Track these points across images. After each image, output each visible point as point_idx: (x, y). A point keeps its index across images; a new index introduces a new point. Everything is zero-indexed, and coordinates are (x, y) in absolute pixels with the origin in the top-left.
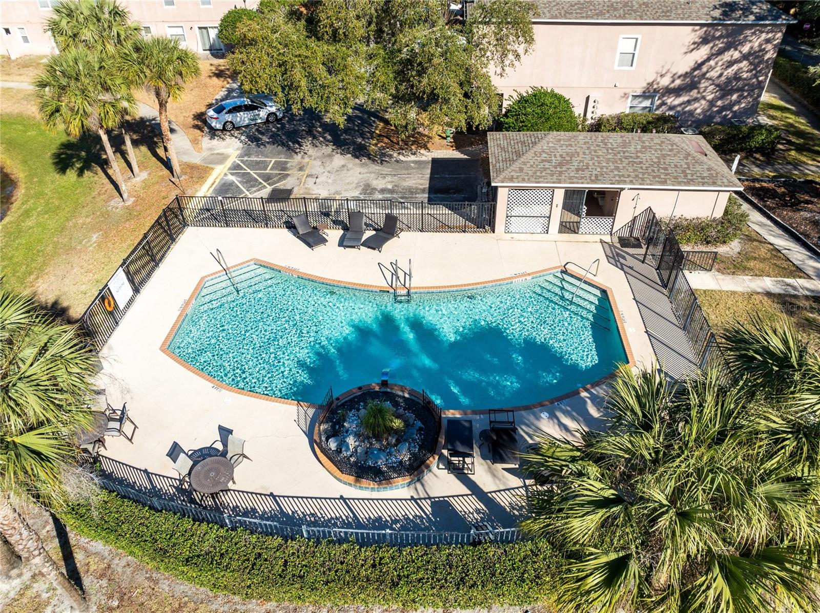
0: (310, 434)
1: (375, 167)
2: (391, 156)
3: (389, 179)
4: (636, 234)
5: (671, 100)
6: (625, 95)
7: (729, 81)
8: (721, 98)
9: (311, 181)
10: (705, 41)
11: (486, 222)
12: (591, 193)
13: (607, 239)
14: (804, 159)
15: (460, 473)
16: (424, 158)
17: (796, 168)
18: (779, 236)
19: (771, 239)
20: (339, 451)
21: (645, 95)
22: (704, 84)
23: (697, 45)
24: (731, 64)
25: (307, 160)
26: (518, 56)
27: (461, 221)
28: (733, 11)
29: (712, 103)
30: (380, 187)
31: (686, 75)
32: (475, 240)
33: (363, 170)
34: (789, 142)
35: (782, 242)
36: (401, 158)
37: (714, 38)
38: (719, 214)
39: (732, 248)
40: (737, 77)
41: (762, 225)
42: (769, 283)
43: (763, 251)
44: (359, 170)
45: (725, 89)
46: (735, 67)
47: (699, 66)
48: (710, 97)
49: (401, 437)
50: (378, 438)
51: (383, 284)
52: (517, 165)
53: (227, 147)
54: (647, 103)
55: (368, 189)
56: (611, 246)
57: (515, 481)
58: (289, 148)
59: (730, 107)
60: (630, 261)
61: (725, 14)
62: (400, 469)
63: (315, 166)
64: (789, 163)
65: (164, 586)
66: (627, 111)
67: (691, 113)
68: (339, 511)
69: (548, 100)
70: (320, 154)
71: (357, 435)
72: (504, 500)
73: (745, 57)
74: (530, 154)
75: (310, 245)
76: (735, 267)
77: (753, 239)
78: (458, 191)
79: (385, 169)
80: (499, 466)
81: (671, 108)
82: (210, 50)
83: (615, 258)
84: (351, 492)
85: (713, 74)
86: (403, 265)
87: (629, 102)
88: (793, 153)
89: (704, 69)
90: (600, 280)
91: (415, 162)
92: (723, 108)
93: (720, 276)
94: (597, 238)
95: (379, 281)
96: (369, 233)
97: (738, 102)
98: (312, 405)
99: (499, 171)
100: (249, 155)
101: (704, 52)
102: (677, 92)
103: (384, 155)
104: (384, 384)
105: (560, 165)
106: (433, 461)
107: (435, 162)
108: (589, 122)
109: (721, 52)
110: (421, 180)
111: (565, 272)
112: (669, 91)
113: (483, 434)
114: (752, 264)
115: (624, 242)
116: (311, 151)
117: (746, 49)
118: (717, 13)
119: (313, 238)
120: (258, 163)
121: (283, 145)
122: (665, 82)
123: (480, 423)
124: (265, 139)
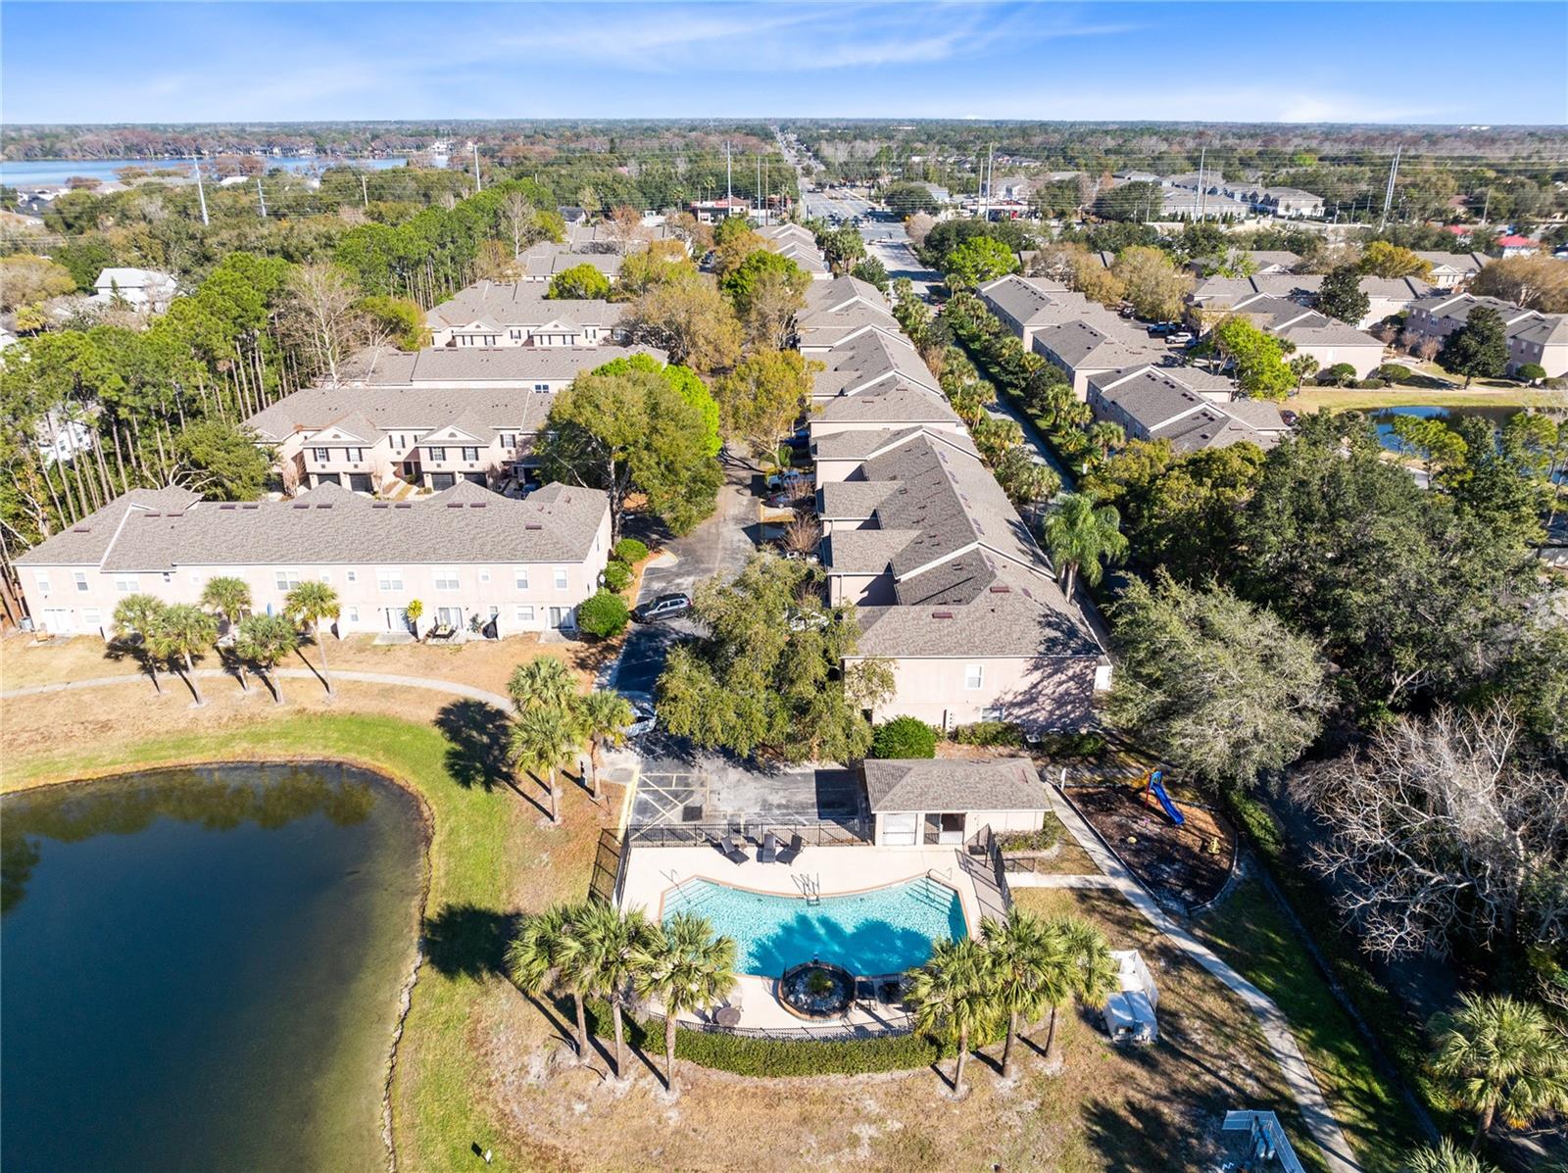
0: (775, 994)
1: (767, 781)
2: (778, 768)
3: (781, 793)
4: (981, 843)
5: (1016, 711)
6: (977, 709)
7: (1062, 696)
8: (1058, 708)
9: (715, 797)
10: (1036, 668)
11: (867, 835)
12: (945, 816)
13: (960, 848)
14: (1130, 761)
15: (868, 1011)
16: (808, 771)
17: (1120, 772)
18: (1090, 840)
19: (1084, 843)
20: (796, 1002)
21: (993, 708)
22: (1041, 699)
23: (1030, 672)
24: (1060, 684)
25: (704, 774)
26: (884, 701)
27: (849, 836)
28: (1054, 646)
29: (1051, 713)
30: (775, 802)
31: (1025, 692)
32: (861, 851)
33: (758, 785)
34: (1122, 743)
35: (1091, 845)
36: (788, 770)
37: (1043, 666)
38: (1040, 827)
39: (1053, 851)
40: (1067, 693)
41: (1079, 830)
42: (1074, 880)
43: (1075, 853)
44: (752, 785)
45: (1060, 702)
46: (1065, 686)
47: (1035, 686)
48: (1049, 708)
49: (832, 992)
50: (818, 993)
51: (799, 892)
52: (889, 796)
53: (626, 760)
54: (997, 714)
55: (767, 806)
56: (963, 854)
57: (901, 1014)
58: (685, 762)
59: (1067, 715)
60: (976, 867)
61: (1048, 649)
62: (834, 1010)
63: (714, 782)
64: (1117, 766)
65: (714, 1077)
66: (980, 721)
67: (1035, 721)
68: (803, 1035)
69: (910, 729)
70: (714, 767)
71: (805, 993)
72: (895, 1024)
73: (1071, 679)
74: (898, 787)
75: (736, 862)
76: (1051, 867)
77: (1070, 843)
78: (842, 805)
79: (776, 783)
80: (891, 1006)
81: (1017, 718)
82: (559, 627)
83: (965, 865)
84: (806, 1025)
85: (1048, 691)
86: (813, 878)
87: (981, 714)
88: (1122, 754)
89: (1040, 687)
90: (953, 883)
91: (801, 775)
92: (1061, 717)
93: (1040, 876)
94: (953, 848)
95: (796, 891)
96: (779, 849)
97: (1073, 711)
98: (771, 977)
99: (877, 801)
100: (650, 770)
101: (1037, 676)
102: (1021, 705)
103: (772, 767)
104: (816, 962)
105: (921, 795)
106: (852, 1004)
107: (819, 774)
108: (948, 730)
109: (1050, 676)
110: (808, 794)
111: (928, 877)
112: (1013, 705)
113: (880, 988)
114: (1064, 865)
115: (973, 850)
116: (706, 764)
117: (1070, 673)
118: (1042, 648)
119: (736, 856)
120: (662, 779)
121: (678, 757)
122: (1009, 698)
123: (877, 983)
124: (659, 751)
